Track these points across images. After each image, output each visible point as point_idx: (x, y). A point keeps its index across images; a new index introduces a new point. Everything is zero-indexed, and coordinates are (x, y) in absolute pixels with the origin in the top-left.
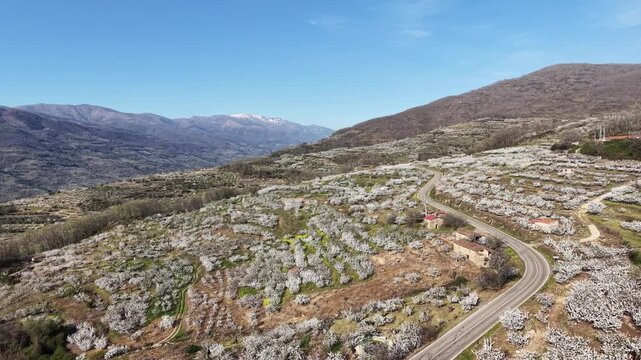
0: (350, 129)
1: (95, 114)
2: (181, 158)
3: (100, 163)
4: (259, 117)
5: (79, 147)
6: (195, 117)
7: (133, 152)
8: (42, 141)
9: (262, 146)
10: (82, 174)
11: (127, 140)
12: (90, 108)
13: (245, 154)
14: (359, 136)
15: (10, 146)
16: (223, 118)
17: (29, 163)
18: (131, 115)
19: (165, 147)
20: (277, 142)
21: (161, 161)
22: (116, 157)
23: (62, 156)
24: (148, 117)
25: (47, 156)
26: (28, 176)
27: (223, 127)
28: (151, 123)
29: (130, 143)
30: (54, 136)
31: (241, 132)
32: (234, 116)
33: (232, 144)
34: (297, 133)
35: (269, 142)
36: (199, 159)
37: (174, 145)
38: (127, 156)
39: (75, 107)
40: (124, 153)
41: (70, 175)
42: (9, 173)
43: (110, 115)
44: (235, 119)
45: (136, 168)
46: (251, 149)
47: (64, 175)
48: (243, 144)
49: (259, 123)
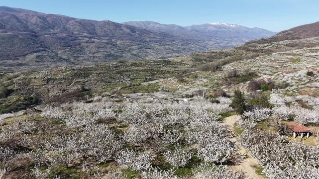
0: (288, 31)
1: (151, 25)
2: (190, 45)
3: (159, 47)
4: (225, 24)
5: (150, 41)
6: (193, 25)
7: (170, 43)
8: (136, 38)
9: (227, 39)
10: (153, 52)
11: (168, 37)
12: (149, 23)
13: (219, 44)
14: (294, 34)
15: (127, 40)
16: (207, 25)
17: (134, 47)
18: (166, 25)
19: (183, 40)
20: (235, 37)
21: (182, 47)
22: (164, 45)
23: (144, 44)
24: (173, 26)
25: (139, 44)
26: (134, 52)
27: (207, 30)
28: (175, 29)
29: (169, 39)
30: (141, 35)
31: (216, 32)
32: (212, 24)
33: (213, 39)
34: (246, 32)
35: (231, 38)
36: (198, 47)
37: (187, 40)
38: (168, 45)
39: (143, 22)
40: (167, 43)
41: (148, 52)
42: (128, 51)
43: (158, 26)
44: (212, 25)
45: (173, 50)
46: (222, 41)
47: (147, 52)
48: (217, 38)
49: (225, 27)
